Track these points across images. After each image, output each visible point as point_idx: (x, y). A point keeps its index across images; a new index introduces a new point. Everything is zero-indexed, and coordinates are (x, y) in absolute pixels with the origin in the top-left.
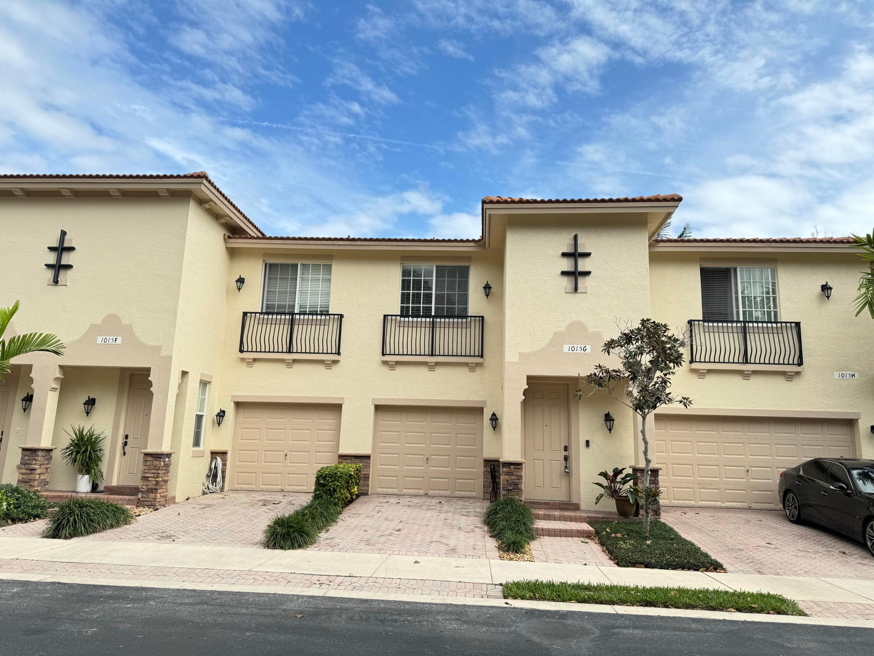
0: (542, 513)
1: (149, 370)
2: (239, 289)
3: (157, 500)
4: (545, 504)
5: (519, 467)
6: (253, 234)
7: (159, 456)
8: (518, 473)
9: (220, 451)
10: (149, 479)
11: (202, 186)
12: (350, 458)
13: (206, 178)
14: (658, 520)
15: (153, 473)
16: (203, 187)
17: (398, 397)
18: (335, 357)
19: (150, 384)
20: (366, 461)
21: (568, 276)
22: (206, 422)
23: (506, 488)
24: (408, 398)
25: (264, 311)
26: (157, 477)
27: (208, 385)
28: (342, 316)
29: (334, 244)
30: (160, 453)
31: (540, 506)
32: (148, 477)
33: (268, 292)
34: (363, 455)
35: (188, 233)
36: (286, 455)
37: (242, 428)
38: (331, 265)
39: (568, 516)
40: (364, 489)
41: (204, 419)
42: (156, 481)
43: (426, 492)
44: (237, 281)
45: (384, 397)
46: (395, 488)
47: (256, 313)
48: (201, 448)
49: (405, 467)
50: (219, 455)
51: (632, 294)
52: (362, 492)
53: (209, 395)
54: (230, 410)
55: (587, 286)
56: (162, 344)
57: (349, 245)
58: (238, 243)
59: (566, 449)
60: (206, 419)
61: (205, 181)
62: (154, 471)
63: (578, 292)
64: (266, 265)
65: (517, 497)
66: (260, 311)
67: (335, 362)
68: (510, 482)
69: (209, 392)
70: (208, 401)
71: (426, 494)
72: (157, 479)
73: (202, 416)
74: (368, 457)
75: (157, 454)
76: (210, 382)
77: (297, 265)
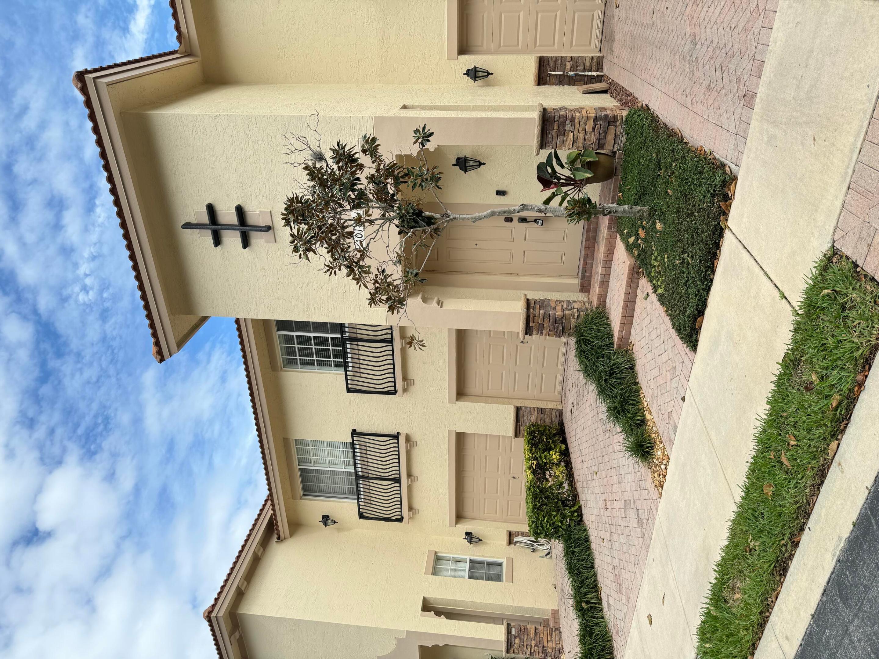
0: (597, 289)
1: (422, 648)
2: (335, 522)
3: (555, 646)
4: (585, 261)
5: (531, 316)
6: (271, 512)
7: (509, 645)
8: (541, 317)
9: (508, 539)
10: (532, 651)
11: (219, 615)
12: (518, 427)
13: (210, 612)
14: (624, 120)
15: (527, 648)
16: (221, 614)
17: (447, 377)
18: (402, 439)
19: (435, 647)
20: (522, 411)
21: (249, 238)
22: (477, 556)
23: (560, 333)
24: (447, 367)
25: (356, 497)
26: (531, 646)
27: (439, 554)
28: (354, 431)
29: (268, 448)
30: (506, 645)
31: (589, 267)
32: (530, 652)
33: (335, 494)
34: (515, 415)
35: (274, 615)
36: (514, 477)
37: (484, 513)
38: (296, 440)
39: (605, 257)
40: (554, 414)
41: (474, 558)
42: (535, 646)
43: (563, 344)
44: (326, 525)
45: (447, 391)
46: (556, 376)
47: (359, 505)
48: (503, 560)
49: (531, 365)
50: (511, 538)
51: (260, 142)
52: (558, 416)
53: (448, 553)
54: (464, 527)
55: (261, 211)
56: (394, 637)
57: (266, 433)
58: (283, 525)
59: (509, 220)
60: (474, 555)
61: (213, 615)
62: (525, 648)
63: (271, 225)
64: (304, 495)
65: (573, 321)
66: (356, 501)
67: (408, 439)
68: (552, 328)
69: (446, 553)
70: (455, 554)
71: (565, 344)
72: (533, 646)
73: (470, 560)
74: (518, 410)
75: (508, 646)
76: (436, 553)
77: (301, 469)
